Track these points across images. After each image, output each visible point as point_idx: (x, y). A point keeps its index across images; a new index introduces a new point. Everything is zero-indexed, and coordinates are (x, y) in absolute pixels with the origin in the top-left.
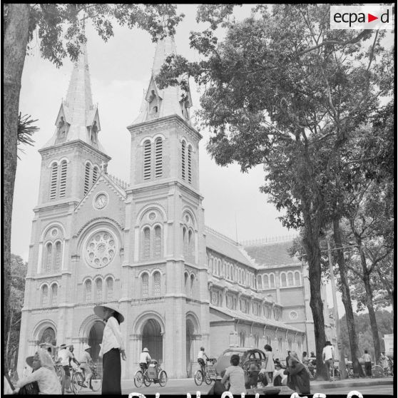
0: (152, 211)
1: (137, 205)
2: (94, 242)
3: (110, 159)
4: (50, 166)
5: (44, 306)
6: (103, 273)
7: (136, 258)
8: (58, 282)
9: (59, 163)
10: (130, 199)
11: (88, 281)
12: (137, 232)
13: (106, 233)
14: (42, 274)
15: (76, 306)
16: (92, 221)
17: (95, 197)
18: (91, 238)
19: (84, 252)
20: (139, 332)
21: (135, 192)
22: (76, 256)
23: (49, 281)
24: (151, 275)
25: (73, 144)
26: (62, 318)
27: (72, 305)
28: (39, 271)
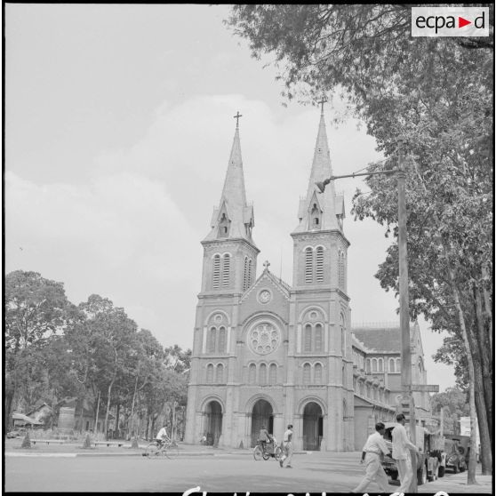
0: (313, 311)
1: (300, 305)
2: (257, 331)
3: (259, 251)
4: (213, 257)
5: (210, 382)
6: (268, 359)
7: (299, 350)
8: (224, 363)
9: (222, 256)
10: (294, 298)
11: (253, 365)
12: (299, 327)
13: (269, 324)
14: (207, 354)
15: (242, 385)
16: (256, 313)
17: (258, 293)
18: (255, 328)
19: (249, 338)
20: (302, 412)
21: (298, 293)
22: (241, 342)
23: (214, 361)
24: (313, 365)
25: (236, 241)
26: (230, 394)
27: (238, 384)
28: (204, 352)
